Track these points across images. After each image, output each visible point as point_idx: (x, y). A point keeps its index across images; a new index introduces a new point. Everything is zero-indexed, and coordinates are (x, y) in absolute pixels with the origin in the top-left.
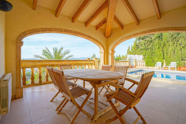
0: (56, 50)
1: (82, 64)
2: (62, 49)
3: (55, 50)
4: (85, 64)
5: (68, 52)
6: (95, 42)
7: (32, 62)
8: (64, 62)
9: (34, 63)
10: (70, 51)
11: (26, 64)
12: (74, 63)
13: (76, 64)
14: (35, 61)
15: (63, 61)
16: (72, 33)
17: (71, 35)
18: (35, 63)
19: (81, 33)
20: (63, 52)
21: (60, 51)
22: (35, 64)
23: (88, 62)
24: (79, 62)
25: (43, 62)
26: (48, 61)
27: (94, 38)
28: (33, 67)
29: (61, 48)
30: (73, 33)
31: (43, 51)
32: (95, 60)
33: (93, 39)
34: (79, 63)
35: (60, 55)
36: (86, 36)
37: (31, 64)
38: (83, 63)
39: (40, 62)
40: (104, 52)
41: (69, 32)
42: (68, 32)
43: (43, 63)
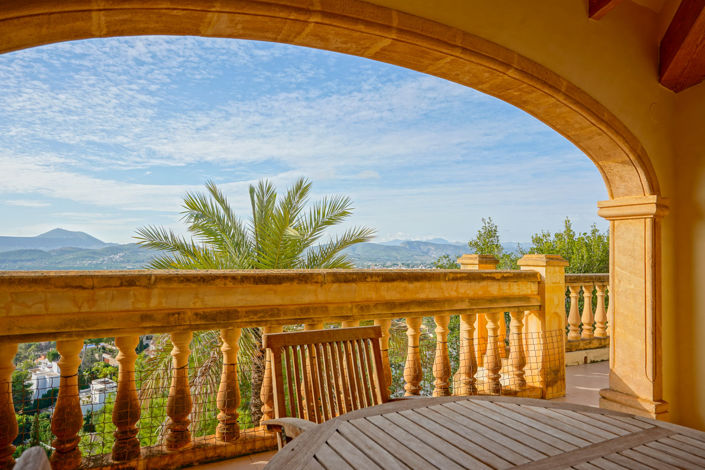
0: (269, 201)
1: (448, 301)
2: (301, 190)
3: (261, 202)
4: (474, 300)
5: (335, 214)
6: (581, 119)
7: (70, 293)
8: (309, 287)
9: (82, 294)
10: (347, 208)
11: (15, 310)
12: (391, 292)
13: (403, 304)
14: (89, 283)
15: (303, 279)
16: (388, 28)
17: (377, 56)
18: (93, 301)
19: (465, 34)
20: (305, 211)
21: (290, 206)
22: (85, 308)
23: (494, 289)
24: (428, 291)
25: (155, 291)
26: (187, 279)
27: (576, 81)
28: (70, 334)
29: (299, 187)
30: (400, 31)
31: (192, 205)
32: (542, 271)
33: (567, 97)
34: (422, 296)
35: (291, 232)
36: (508, 66)
37: (54, 307)
38: (454, 294)
39: (132, 290)
40: (653, 209)
41: (368, 23)
42: (356, 21)
43: (149, 297)
